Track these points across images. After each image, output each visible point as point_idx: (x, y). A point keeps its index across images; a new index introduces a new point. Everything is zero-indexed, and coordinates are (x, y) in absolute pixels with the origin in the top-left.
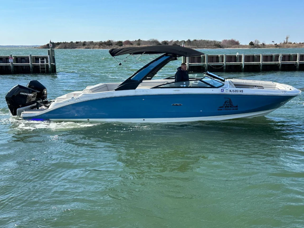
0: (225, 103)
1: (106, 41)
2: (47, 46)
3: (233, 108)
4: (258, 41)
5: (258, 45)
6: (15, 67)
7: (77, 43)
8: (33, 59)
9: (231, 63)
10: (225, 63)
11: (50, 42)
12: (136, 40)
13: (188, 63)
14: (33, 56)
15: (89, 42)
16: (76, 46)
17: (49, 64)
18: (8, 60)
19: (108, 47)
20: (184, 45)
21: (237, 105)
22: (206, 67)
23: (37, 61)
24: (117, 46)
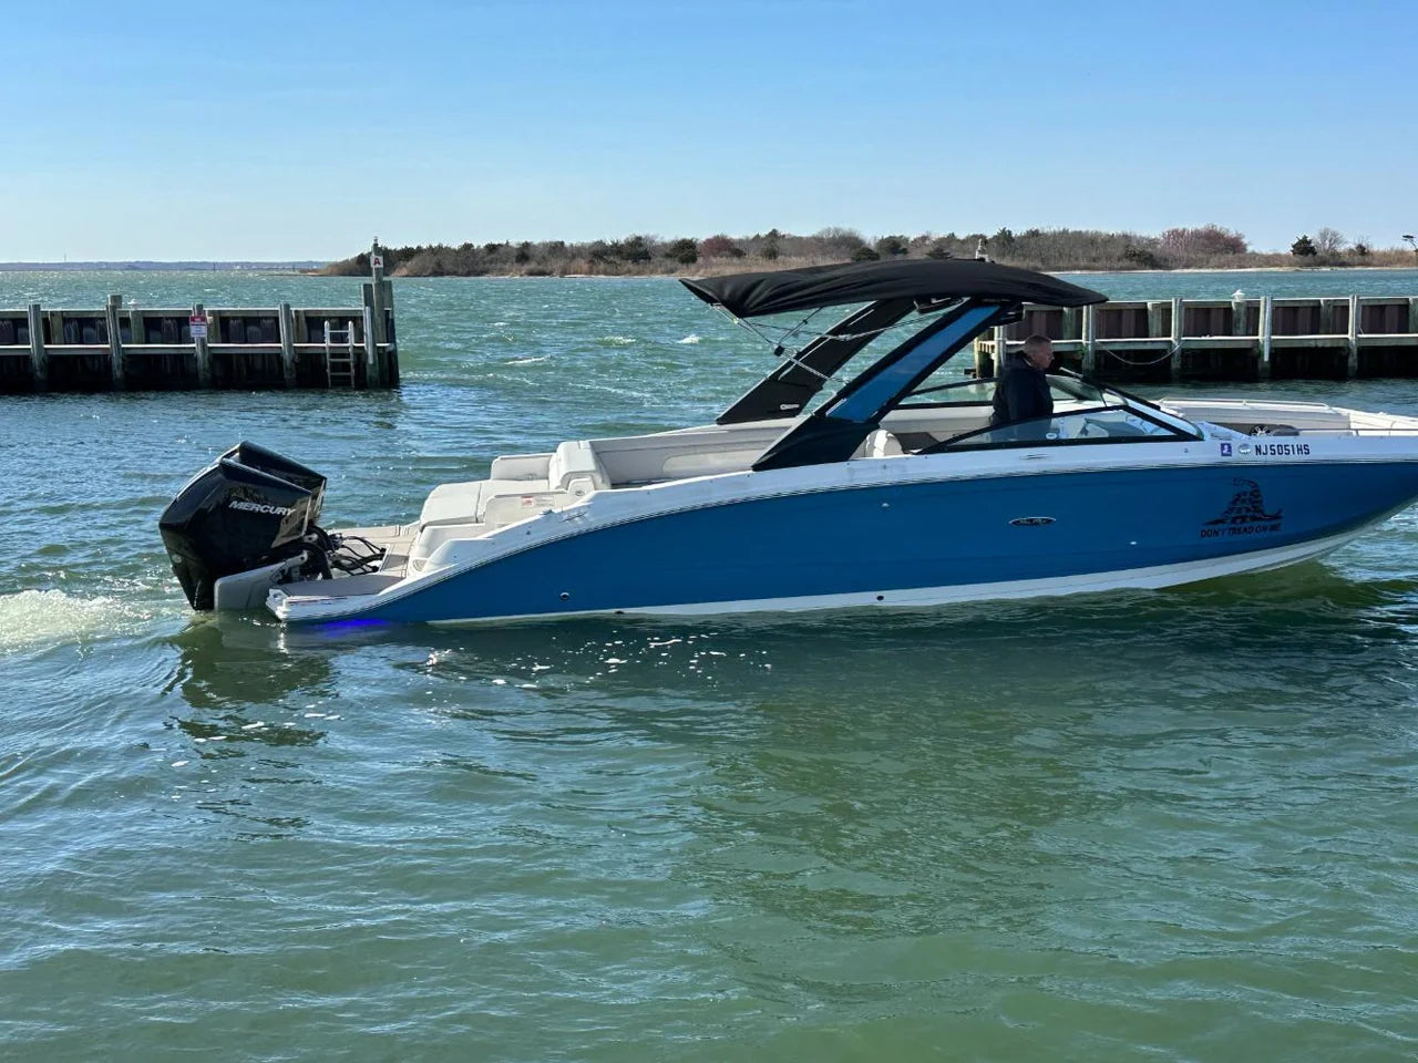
0: (1234, 502)
1: (622, 242)
2: (361, 265)
3: (1262, 523)
4: (1334, 234)
5: (1335, 254)
6: (219, 359)
7: (492, 248)
8: (297, 321)
9: (1208, 338)
10: (1179, 340)
11: (376, 245)
12: (758, 236)
13: (1004, 342)
14: (296, 311)
15: (545, 245)
16: (487, 265)
17: (367, 345)
18: (184, 328)
19: (630, 266)
21: (1280, 511)
22: (1085, 358)
23: (314, 333)
24: (669, 263)
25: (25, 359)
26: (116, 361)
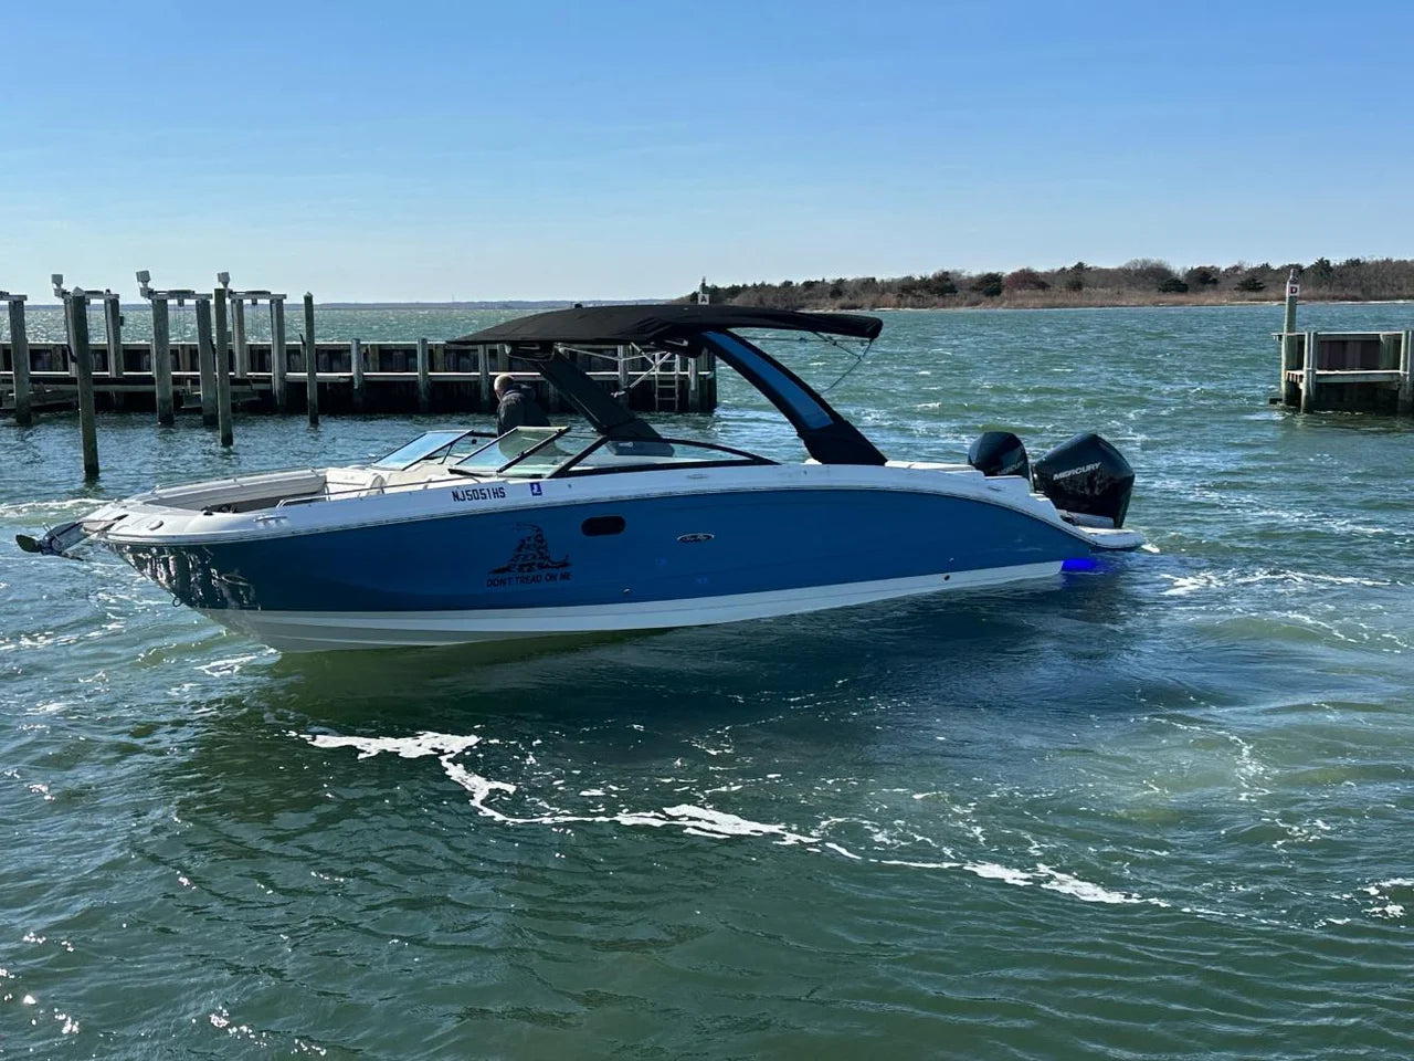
1: (930, 277)
7: (809, 285)
11: (703, 284)
13: (1314, 372)
15: (857, 281)
16: (805, 300)
17: (690, 373)
19: (937, 299)
20: (1298, 286)
22: (1403, 387)
23: (646, 362)
24: (974, 296)
26: (484, 386)
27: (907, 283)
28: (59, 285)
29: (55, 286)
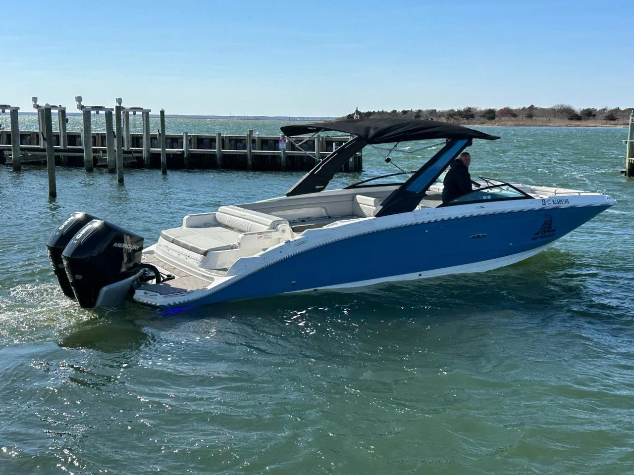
1: (462, 110)
2: (350, 118)
6: (290, 157)
7: (405, 112)
8: (322, 144)
14: (322, 138)
15: (428, 111)
18: (277, 144)
19: (465, 121)
23: (329, 148)
24: (483, 120)
25: (213, 155)
26: (249, 157)
27: (451, 113)
28: (35, 102)
29: (33, 103)
